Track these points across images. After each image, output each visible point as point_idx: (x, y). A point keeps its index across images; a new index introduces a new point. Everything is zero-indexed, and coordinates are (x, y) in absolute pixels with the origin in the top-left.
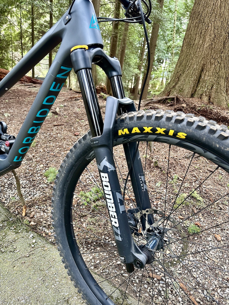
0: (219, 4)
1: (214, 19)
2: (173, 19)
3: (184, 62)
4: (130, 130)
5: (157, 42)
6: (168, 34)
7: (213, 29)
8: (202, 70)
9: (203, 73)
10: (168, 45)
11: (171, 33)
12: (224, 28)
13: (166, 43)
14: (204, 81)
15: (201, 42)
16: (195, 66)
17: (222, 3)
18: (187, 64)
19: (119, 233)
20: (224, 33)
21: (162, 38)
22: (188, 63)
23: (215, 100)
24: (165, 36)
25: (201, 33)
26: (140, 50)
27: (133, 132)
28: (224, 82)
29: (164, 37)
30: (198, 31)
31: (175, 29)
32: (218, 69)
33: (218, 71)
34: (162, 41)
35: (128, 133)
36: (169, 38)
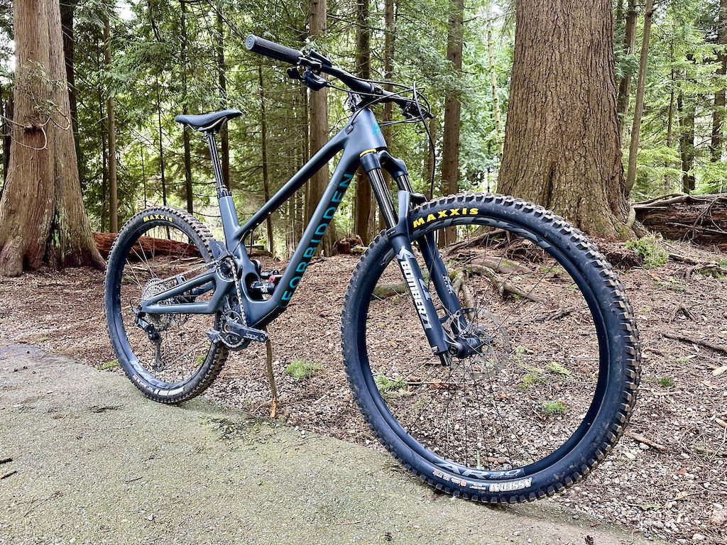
0: (558, 58)
1: (554, 83)
2: (489, 85)
3: (513, 164)
4: (425, 219)
5: (461, 136)
6: (483, 118)
7: (555, 99)
8: (552, 174)
9: (556, 178)
10: (488, 139)
11: (491, 113)
12: (578, 95)
13: (483, 136)
14: (560, 193)
15: (538, 124)
16: (536, 169)
17: (563, 55)
18: (520, 167)
19: (428, 320)
20: (579, 104)
21: (472, 128)
22: (521, 165)
23: (591, 225)
24: (478, 122)
25: (535, 109)
26: (423, 161)
27: (429, 220)
28: (601, 190)
29: (475, 123)
30: (529, 106)
31: (498, 103)
32: (582, 167)
33: (583, 171)
34: (473, 133)
35: (423, 222)
36: (486, 124)
